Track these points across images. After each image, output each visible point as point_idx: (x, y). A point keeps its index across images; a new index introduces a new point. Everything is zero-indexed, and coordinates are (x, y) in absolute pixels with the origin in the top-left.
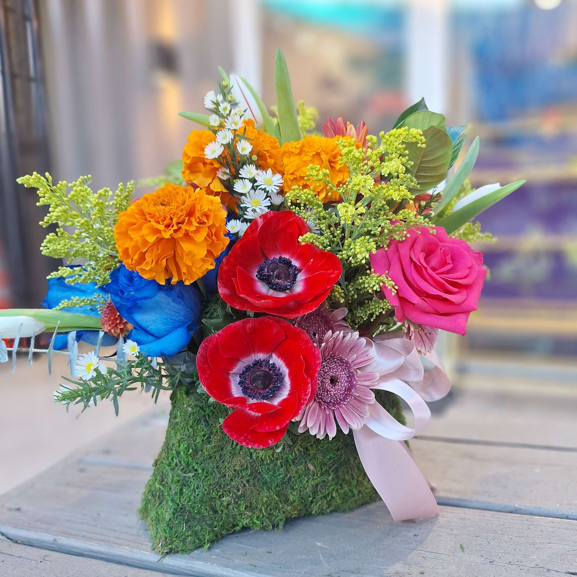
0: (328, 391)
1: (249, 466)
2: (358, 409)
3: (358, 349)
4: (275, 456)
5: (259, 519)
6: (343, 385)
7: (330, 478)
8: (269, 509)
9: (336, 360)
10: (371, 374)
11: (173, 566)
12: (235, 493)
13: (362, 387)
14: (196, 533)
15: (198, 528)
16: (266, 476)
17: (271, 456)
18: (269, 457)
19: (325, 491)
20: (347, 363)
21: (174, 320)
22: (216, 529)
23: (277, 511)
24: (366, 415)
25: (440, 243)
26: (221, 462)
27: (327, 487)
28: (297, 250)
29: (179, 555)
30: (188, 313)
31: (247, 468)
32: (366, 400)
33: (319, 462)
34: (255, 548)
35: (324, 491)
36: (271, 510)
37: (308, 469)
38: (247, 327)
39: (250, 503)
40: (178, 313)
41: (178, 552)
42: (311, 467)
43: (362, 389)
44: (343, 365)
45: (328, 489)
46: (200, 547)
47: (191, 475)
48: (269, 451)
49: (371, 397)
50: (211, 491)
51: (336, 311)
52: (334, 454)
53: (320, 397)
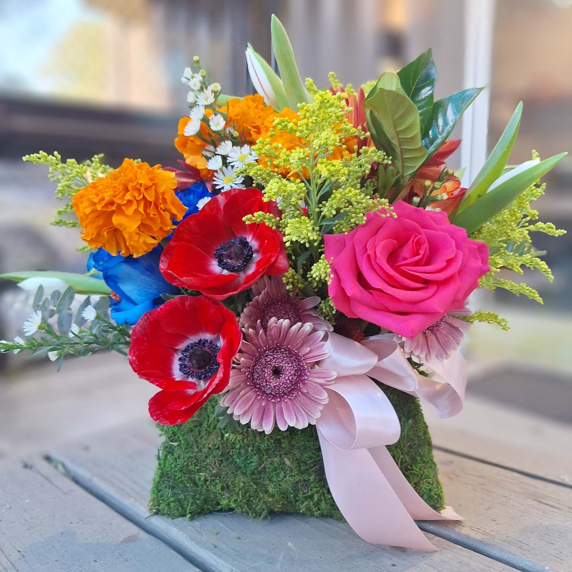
0: (266, 381)
1: (221, 447)
2: (307, 407)
3: (314, 342)
4: (245, 442)
5: (237, 502)
6: (287, 378)
7: (312, 478)
8: (247, 495)
9: (283, 350)
10: (327, 371)
11: (156, 526)
12: (210, 471)
13: (314, 384)
14: (179, 501)
15: (182, 496)
16: (238, 460)
17: (241, 442)
18: (239, 441)
19: (308, 491)
20: (297, 355)
21: (147, 292)
22: (198, 502)
23: (257, 500)
24: (315, 415)
25: (422, 230)
26: (199, 437)
27: (310, 488)
28: (257, 231)
29: (165, 518)
30: (161, 287)
31: (218, 448)
32: (316, 398)
33: (295, 458)
34: (230, 531)
35: (306, 491)
36: (250, 497)
37: (284, 463)
38: (186, 304)
39: (227, 484)
40: (151, 286)
41: (164, 515)
42: (288, 462)
43: (313, 386)
44: (292, 357)
45: (311, 490)
46: (184, 515)
47: (176, 444)
48: (239, 436)
49: (321, 396)
50: (190, 463)
51: (307, 299)
52: (313, 453)
53: (258, 386)
